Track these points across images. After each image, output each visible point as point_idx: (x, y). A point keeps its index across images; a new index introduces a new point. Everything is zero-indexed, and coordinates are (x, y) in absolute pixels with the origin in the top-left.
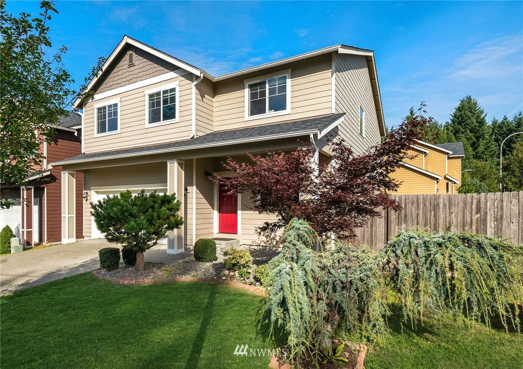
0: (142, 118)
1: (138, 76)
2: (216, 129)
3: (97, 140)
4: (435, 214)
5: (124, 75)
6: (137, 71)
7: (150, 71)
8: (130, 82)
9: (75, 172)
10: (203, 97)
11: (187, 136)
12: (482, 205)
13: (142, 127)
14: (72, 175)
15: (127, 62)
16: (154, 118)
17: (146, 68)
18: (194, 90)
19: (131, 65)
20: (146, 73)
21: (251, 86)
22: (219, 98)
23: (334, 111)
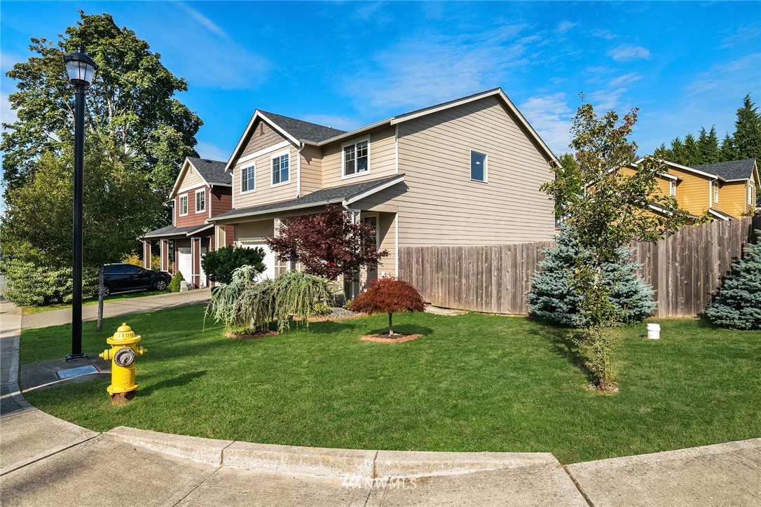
0: (267, 179)
1: (266, 142)
2: (324, 187)
3: (242, 197)
4: (460, 264)
5: (258, 142)
6: (265, 139)
7: (273, 139)
8: (262, 148)
9: (225, 226)
10: (309, 161)
11: (294, 196)
12: (489, 256)
13: (268, 187)
14: (223, 228)
15: (259, 131)
16: (276, 180)
17: (271, 137)
18: (299, 156)
19: (262, 133)
20: (271, 140)
21: (346, 149)
22: (326, 158)
23: (397, 173)
